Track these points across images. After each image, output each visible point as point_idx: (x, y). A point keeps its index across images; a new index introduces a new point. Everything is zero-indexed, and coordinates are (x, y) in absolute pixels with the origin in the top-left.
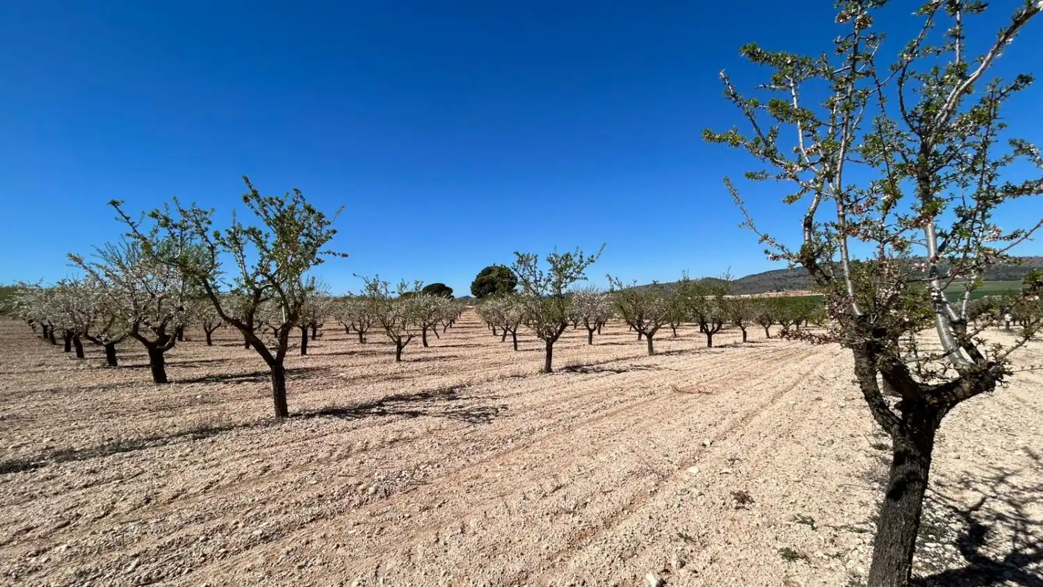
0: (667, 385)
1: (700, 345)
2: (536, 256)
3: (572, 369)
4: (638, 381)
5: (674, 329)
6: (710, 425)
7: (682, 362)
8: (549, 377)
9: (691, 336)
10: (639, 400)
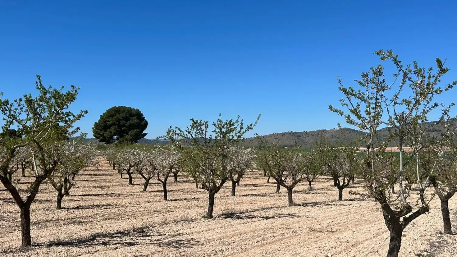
0: (305, 227)
1: (332, 198)
2: (207, 122)
3: (229, 215)
4: (283, 225)
5: (310, 182)
6: (332, 248)
7: (317, 212)
8: (211, 221)
9: (325, 189)
10: (286, 236)
